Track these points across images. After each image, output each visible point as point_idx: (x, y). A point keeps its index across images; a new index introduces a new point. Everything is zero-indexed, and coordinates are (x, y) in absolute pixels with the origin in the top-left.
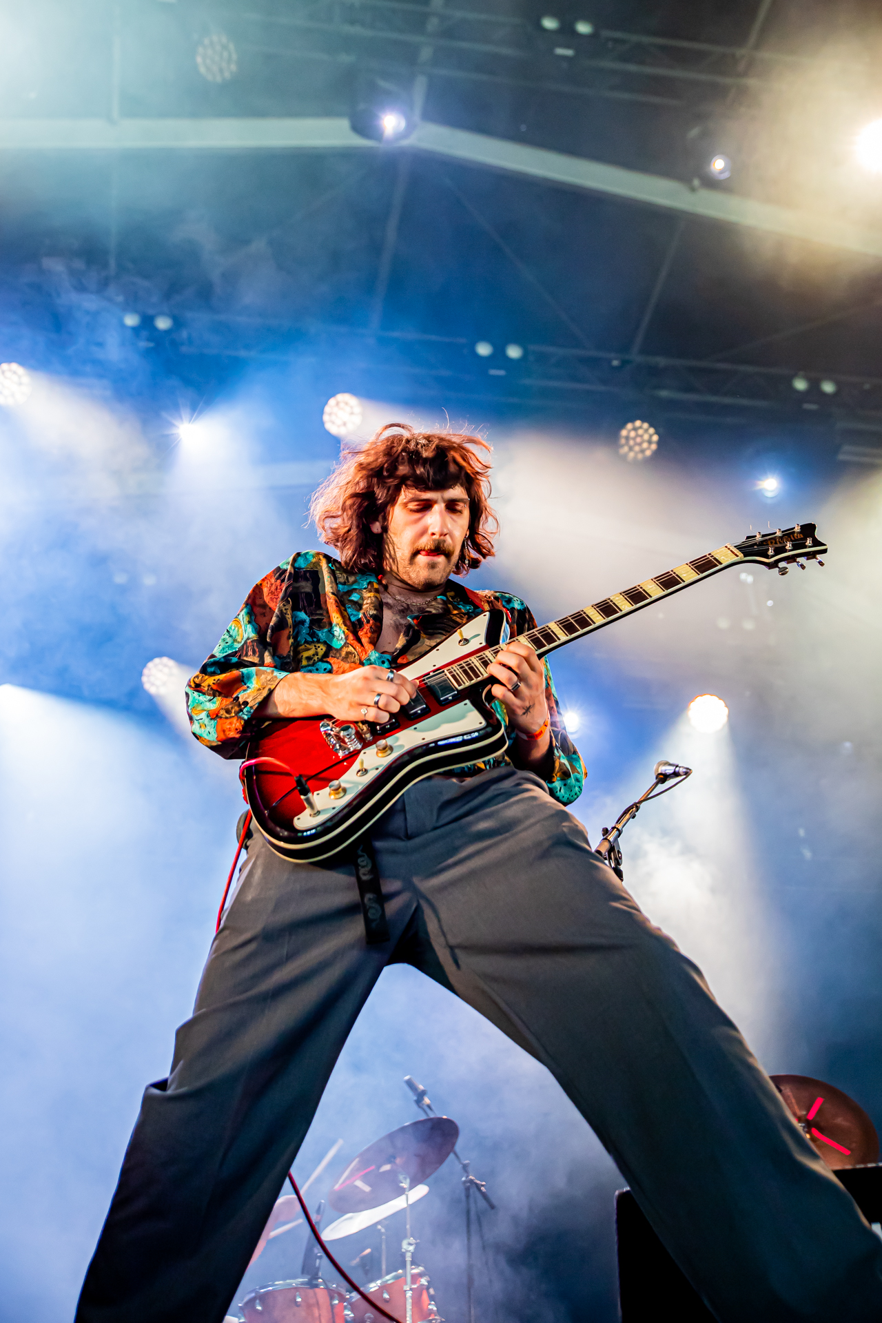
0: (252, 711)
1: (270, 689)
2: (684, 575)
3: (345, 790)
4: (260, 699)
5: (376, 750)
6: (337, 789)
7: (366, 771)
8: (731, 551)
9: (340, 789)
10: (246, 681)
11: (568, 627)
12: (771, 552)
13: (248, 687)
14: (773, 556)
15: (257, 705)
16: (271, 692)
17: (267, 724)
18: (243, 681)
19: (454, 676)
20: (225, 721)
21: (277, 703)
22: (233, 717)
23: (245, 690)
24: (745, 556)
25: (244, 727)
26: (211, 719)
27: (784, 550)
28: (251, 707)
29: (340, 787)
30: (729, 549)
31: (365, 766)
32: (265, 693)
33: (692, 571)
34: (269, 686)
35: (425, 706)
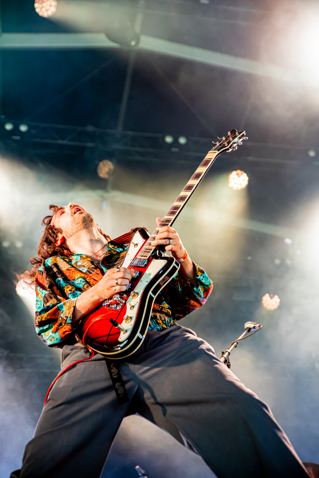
0: (71, 318)
1: (73, 306)
2: (201, 171)
3: (131, 318)
4: (72, 312)
5: (132, 297)
6: (127, 319)
7: (133, 306)
8: (212, 153)
9: (129, 318)
10: (61, 309)
11: (172, 213)
12: (226, 145)
13: (63, 311)
14: (228, 145)
15: (72, 315)
16: (75, 307)
17: (80, 321)
18: (59, 310)
19: (142, 256)
20: (62, 329)
21: (80, 311)
22: (64, 326)
23: (62, 313)
24: (218, 151)
25: (72, 327)
26: (55, 333)
27: (230, 142)
28: (70, 317)
29: (128, 317)
30: (211, 153)
31: (132, 305)
32: (72, 309)
33: (203, 168)
34: (72, 306)
35: (139, 272)
